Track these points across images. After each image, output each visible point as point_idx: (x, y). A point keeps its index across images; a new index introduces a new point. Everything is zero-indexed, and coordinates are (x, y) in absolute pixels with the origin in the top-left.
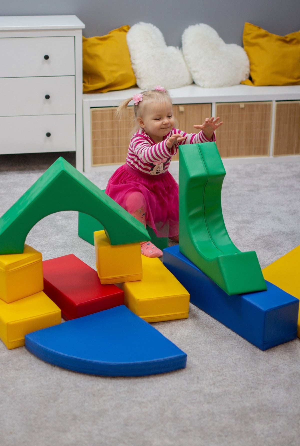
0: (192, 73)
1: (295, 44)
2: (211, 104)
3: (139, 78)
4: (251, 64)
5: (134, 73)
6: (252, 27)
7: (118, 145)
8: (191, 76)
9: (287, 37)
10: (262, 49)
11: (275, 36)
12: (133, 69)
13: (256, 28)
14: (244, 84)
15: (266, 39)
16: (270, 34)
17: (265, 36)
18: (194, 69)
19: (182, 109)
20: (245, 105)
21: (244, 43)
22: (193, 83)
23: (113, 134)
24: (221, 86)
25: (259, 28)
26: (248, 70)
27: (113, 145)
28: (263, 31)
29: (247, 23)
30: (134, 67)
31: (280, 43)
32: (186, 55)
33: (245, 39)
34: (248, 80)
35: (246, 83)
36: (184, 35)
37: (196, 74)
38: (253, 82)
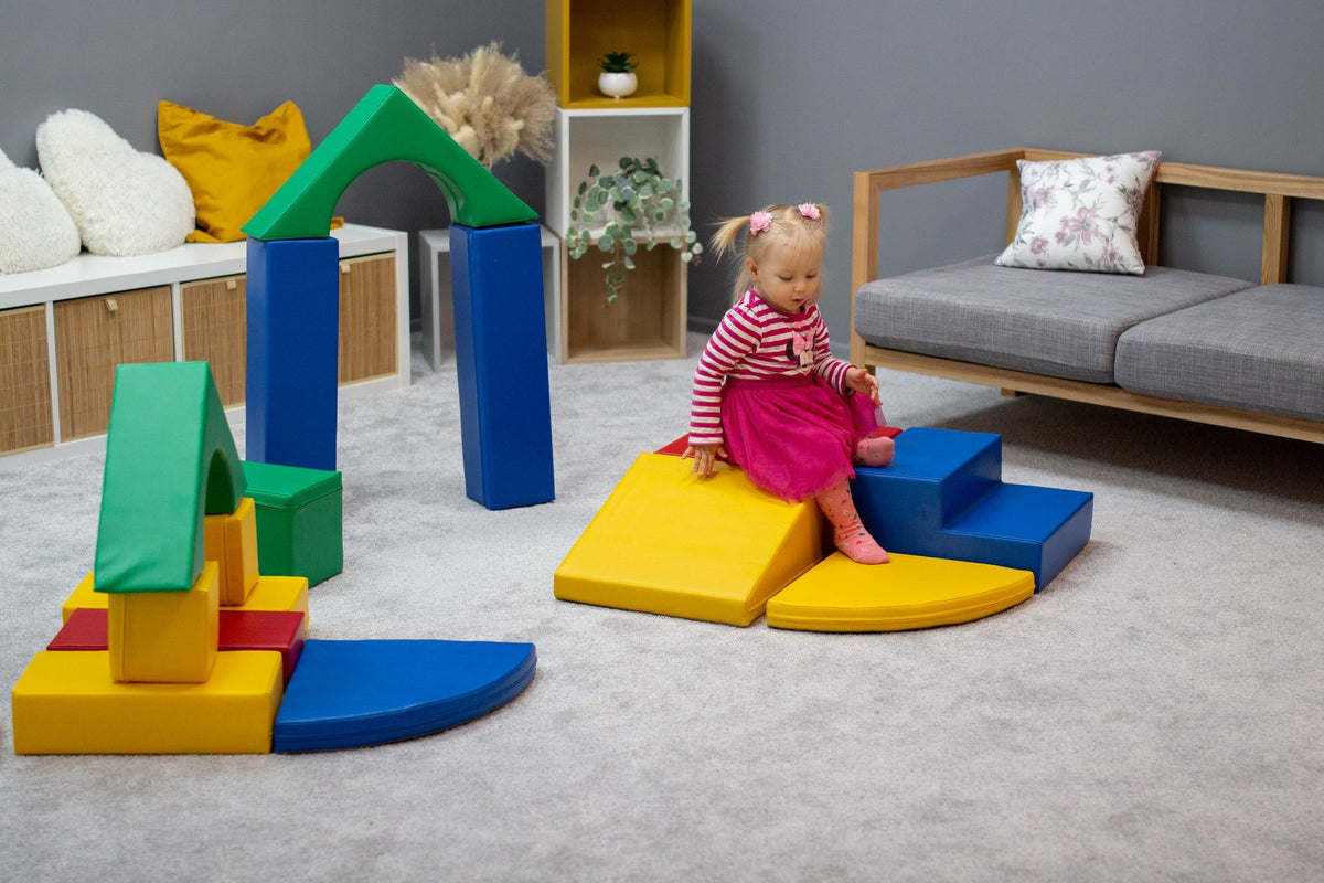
0: (86, 225)
1: (276, 143)
2: (169, 286)
4: (197, 193)
6: (175, 110)
8: (81, 230)
9: (258, 128)
10: (218, 156)
11: (235, 127)
13: (187, 113)
14: (195, 242)
15: (217, 134)
16: (222, 123)
17: (212, 128)
18: (91, 214)
19: (112, 304)
20: (238, 282)
21: (165, 149)
22: (84, 250)
24: (157, 249)
25: (194, 112)
26: (193, 209)
28: (205, 119)
29: (164, 103)
31: (247, 142)
32: (62, 184)
33: (166, 138)
34: (199, 232)
35: (198, 239)
36: (45, 137)
37: (97, 226)
38: (212, 234)
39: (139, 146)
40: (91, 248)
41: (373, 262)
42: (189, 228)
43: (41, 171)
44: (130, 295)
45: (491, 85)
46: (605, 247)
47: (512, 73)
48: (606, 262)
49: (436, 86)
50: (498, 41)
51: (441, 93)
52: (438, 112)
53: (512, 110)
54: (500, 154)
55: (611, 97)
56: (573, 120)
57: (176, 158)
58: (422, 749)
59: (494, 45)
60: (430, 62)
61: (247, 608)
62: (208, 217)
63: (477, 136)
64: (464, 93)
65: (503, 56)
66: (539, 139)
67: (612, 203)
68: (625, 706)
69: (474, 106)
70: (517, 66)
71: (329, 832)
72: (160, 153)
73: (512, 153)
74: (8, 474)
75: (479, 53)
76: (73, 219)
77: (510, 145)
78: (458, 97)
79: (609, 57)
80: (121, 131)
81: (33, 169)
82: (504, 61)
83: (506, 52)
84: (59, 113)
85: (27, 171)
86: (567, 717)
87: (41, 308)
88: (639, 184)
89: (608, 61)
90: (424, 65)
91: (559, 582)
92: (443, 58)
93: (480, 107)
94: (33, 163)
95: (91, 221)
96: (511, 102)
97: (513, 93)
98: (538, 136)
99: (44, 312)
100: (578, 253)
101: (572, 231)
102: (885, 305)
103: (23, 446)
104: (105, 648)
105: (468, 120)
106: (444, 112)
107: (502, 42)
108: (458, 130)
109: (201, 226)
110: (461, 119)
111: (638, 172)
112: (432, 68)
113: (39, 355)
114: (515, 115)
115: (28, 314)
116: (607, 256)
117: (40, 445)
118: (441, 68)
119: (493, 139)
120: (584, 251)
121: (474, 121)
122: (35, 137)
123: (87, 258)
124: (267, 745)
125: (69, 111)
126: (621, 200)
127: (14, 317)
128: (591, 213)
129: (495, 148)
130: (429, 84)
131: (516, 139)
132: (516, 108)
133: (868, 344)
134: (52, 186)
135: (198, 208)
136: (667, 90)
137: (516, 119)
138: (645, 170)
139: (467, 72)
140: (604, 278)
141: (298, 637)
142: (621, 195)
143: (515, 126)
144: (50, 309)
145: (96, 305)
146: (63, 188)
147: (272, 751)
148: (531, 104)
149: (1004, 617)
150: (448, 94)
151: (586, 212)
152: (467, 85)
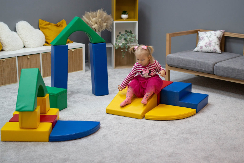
0: (24, 42)
1: (61, 27)
2: (39, 54)
3: (4, 46)
4: (46, 36)
5: (2, 44)
6: (42, 21)
7: (4, 77)
8: (24, 43)
9: (58, 24)
10: (50, 30)
11: (53, 24)
12: (1, 42)
13: (44, 21)
14: (45, 45)
15: (50, 25)
16: (51, 23)
17: (49, 24)
18: (25, 40)
19: (29, 57)
21: (40, 28)
22: (24, 47)
23: (2, 72)
24: (38, 47)
25: (45, 21)
26: (45, 39)
27: (2, 77)
28: (47, 23)
29: (40, 20)
30: (1, 41)
31: (55, 27)
32: (20, 34)
33: (40, 26)
34: (46, 44)
35: (46, 45)
36: (17, 26)
37: (27, 42)
38: (48, 44)
39: (35, 28)
40: (25, 46)
41: (78, 49)
42: (44, 43)
43: (16, 32)
44: (32, 55)
45: (101, 17)
46: (122, 47)
47: (105, 14)
48: (122, 50)
49: (90, 17)
50: (102, 8)
51: (91, 18)
52: (91, 22)
53: (104, 21)
54: (102, 29)
55: (124, 19)
56: (116, 23)
57: (42, 30)
58: (77, 141)
59: (102, 9)
60: (90, 12)
61: (47, 114)
62: (48, 41)
63: (98, 26)
64: (96, 18)
65: (103, 11)
66: (110, 27)
67: (123, 39)
68: (116, 134)
69: (97, 21)
70: (106, 13)
71: (57, 157)
72: (39, 29)
73: (105, 29)
74: (9, 88)
75: (99, 11)
76: (22, 41)
77: (104, 28)
78: (94, 19)
79: (123, 11)
80: (32, 25)
81: (15, 32)
82: (104, 12)
83: (104, 10)
84: (20, 21)
85: (14, 32)
86: (105, 136)
87: (15, 58)
88: (128, 35)
89: (123, 12)
90: (88, 13)
91: (107, 110)
92: (92, 12)
93: (98, 21)
94: (15, 31)
95: (25, 41)
96: (104, 20)
97: (105, 18)
98: (109, 26)
99: (16, 58)
100: (117, 48)
101: (116, 44)
102: (172, 59)
103: (12, 83)
104: (18, 122)
105: (96, 23)
106: (92, 22)
107: (103, 9)
108: (94, 25)
109: (46, 42)
110: (95, 23)
111: (128, 33)
112: (90, 13)
113: (15, 66)
114: (105, 22)
115: (13, 59)
116: (122, 49)
117: (15, 83)
118: (92, 13)
119: (101, 27)
120: (118, 48)
121: (97, 23)
122: (15, 26)
123: (25, 48)
124: (48, 140)
125: (22, 21)
126: (125, 38)
127: (10, 59)
128: (119, 41)
129: (101, 28)
130: (89, 16)
131: (105, 27)
132: (105, 21)
133: (169, 66)
134: (18, 35)
135: (46, 39)
136: (134, 18)
137: (105, 23)
138: (130, 33)
139: (96, 14)
140: (122, 53)
141: (56, 120)
142: (125, 37)
143: (105, 24)
144: (17, 58)
145: (26, 57)
146: (20, 35)
147: (49, 141)
148: (108, 20)
149: (190, 118)
150: (93, 18)
151: (119, 40)
152: (96, 17)
